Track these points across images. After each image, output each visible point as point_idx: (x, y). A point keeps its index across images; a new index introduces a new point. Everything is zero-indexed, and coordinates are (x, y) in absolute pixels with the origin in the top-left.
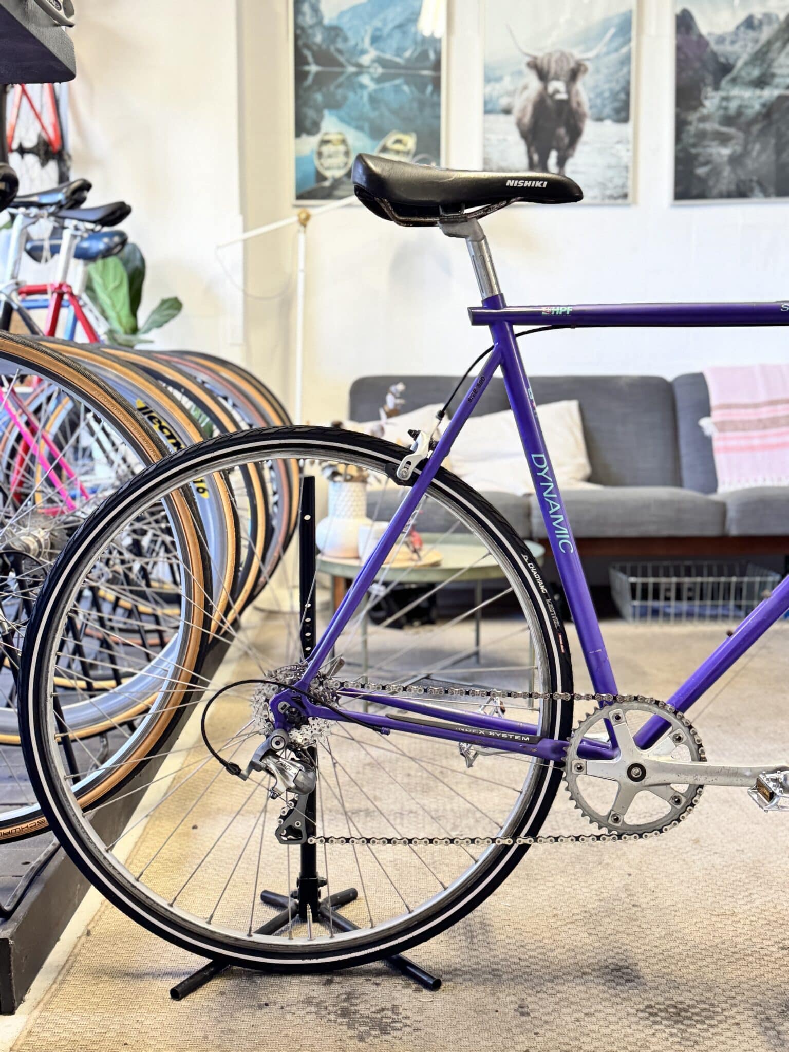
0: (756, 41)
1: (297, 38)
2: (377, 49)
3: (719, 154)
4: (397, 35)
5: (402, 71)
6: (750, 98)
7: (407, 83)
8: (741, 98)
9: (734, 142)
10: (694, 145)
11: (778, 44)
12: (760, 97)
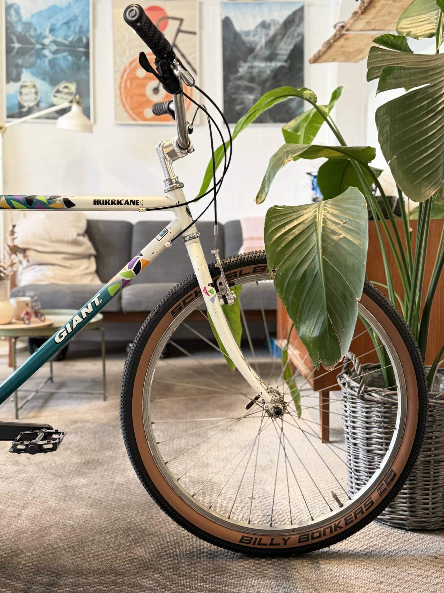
0: (267, 35)
1: (7, 28)
2: (53, 35)
3: (248, 98)
4: (65, 27)
5: (68, 48)
6: (264, 67)
7: (70, 55)
8: (259, 67)
9: (256, 92)
10: (234, 93)
11: (279, 37)
12: (269, 67)
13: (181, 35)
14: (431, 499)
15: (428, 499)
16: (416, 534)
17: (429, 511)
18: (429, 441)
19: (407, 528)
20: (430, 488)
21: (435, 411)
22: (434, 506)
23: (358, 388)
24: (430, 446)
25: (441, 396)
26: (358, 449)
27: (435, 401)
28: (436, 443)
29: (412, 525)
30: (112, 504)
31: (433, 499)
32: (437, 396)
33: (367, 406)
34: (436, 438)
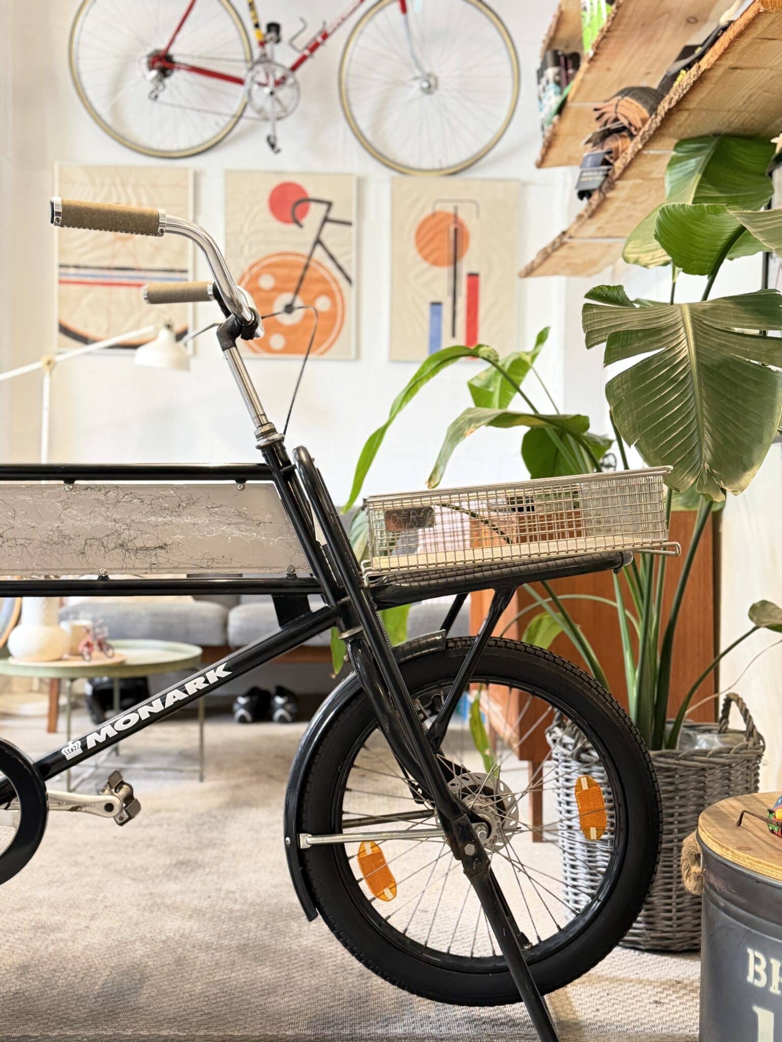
13: (328, 226)
14: (674, 904)
15: (670, 904)
16: (655, 956)
17: (673, 921)
18: (671, 820)
19: (642, 947)
20: (674, 889)
21: (677, 776)
22: (679, 914)
23: (572, 744)
24: (671, 827)
25: (685, 756)
26: (574, 834)
27: (677, 762)
28: (680, 822)
29: (650, 943)
30: (219, 917)
31: (678, 904)
32: (680, 756)
33: (586, 770)
34: (680, 815)
